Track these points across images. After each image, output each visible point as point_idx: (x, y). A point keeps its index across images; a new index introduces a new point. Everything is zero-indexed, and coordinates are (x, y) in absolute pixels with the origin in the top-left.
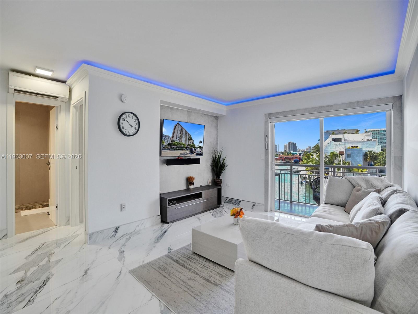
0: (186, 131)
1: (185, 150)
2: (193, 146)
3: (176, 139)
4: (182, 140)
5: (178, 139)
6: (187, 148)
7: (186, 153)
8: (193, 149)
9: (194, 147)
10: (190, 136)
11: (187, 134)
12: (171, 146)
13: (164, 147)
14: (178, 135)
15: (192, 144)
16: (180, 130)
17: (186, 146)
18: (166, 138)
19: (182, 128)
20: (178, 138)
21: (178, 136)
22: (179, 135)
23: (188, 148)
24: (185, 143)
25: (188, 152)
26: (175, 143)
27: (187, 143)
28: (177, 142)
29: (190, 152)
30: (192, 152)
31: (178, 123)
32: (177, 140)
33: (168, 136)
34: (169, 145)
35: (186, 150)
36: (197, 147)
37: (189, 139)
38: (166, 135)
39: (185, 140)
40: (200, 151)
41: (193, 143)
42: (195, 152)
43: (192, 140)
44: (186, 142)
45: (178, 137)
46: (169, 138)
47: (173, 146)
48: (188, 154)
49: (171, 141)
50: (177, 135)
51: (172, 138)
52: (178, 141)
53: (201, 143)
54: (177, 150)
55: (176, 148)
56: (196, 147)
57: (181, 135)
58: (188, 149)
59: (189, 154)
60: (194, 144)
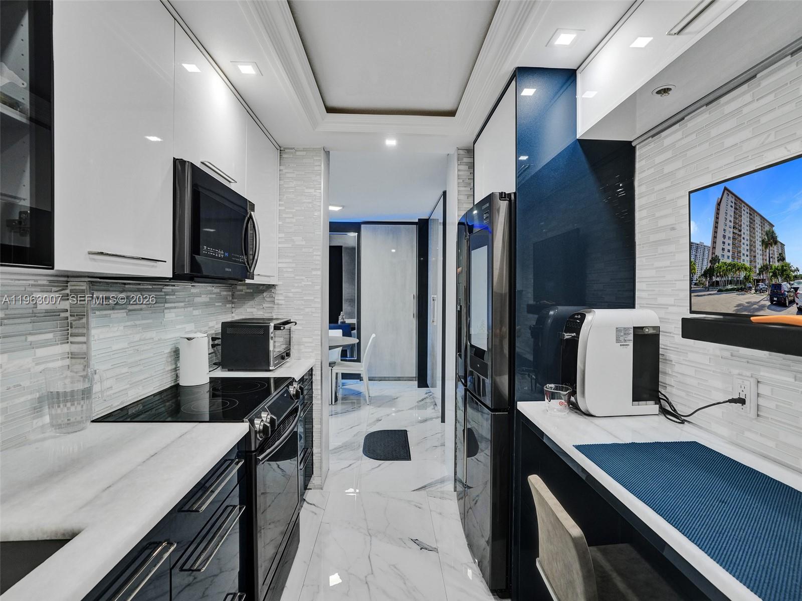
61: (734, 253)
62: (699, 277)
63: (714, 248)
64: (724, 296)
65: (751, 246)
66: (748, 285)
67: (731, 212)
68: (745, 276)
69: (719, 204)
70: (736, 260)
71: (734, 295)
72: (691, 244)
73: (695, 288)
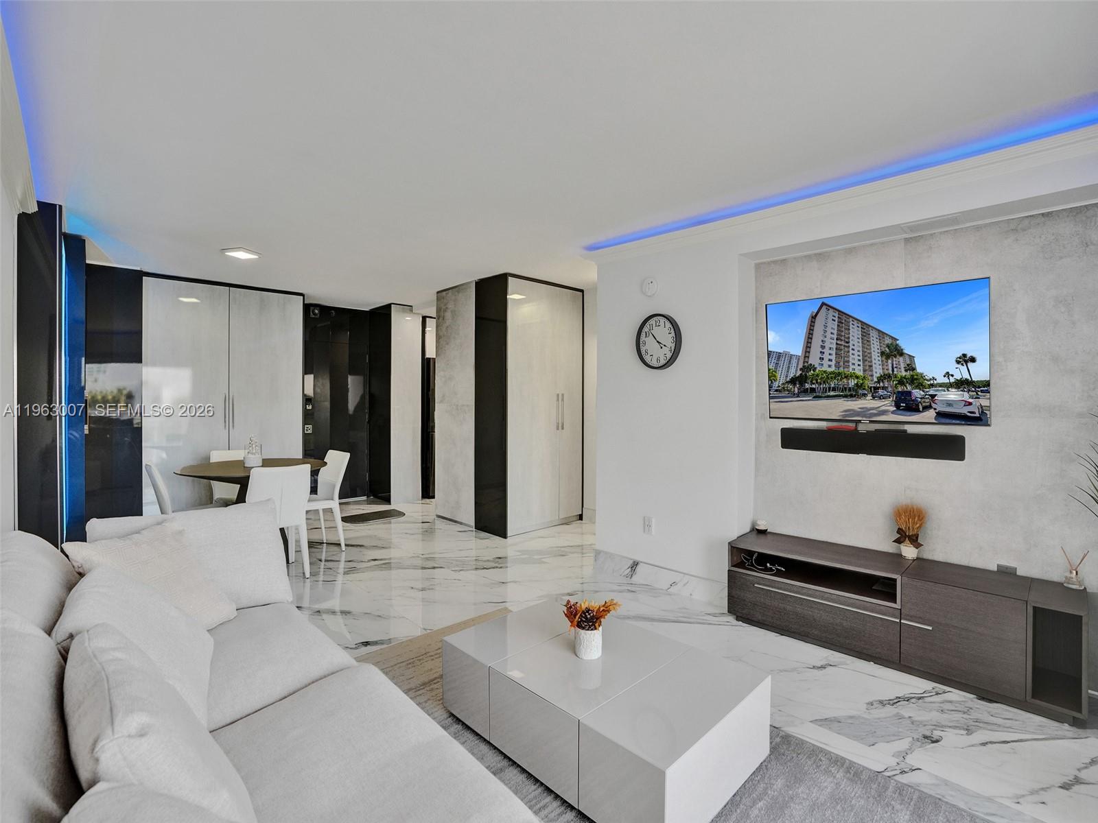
0: (865, 327)
1: (869, 397)
2: (917, 380)
3: (822, 359)
4: (848, 362)
5: (830, 360)
6: (876, 389)
7: (873, 409)
8: (917, 393)
9: (920, 386)
10: (888, 341)
11: (874, 334)
12: (802, 384)
13: (776, 391)
14: (827, 345)
15: (904, 373)
16: (836, 327)
17: (868, 383)
18: (781, 363)
19: (844, 319)
20: (829, 354)
21: (827, 348)
22: (831, 343)
23: (884, 388)
24: (864, 371)
25: (888, 405)
26: (817, 375)
27: (878, 371)
28: (825, 372)
29: (898, 406)
30: (906, 404)
31: (823, 304)
32: (826, 362)
33: (786, 354)
34: (793, 381)
35: (874, 397)
36: (941, 385)
37: (882, 353)
38: (782, 352)
39: (866, 358)
40: (970, 404)
41: (911, 368)
42: (930, 407)
43: (901, 354)
44: (868, 368)
45: (827, 351)
46: (794, 361)
47: (812, 383)
48: (884, 413)
49: (801, 369)
50: (823, 347)
51: (805, 357)
52: (830, 366)
53: (970, 365)
54: (829, 397)
55: (825, 390)
56: (932, 385)
57: (843, 343)
58: (881, 392)
59: (893, 412)
60: (919, 369)
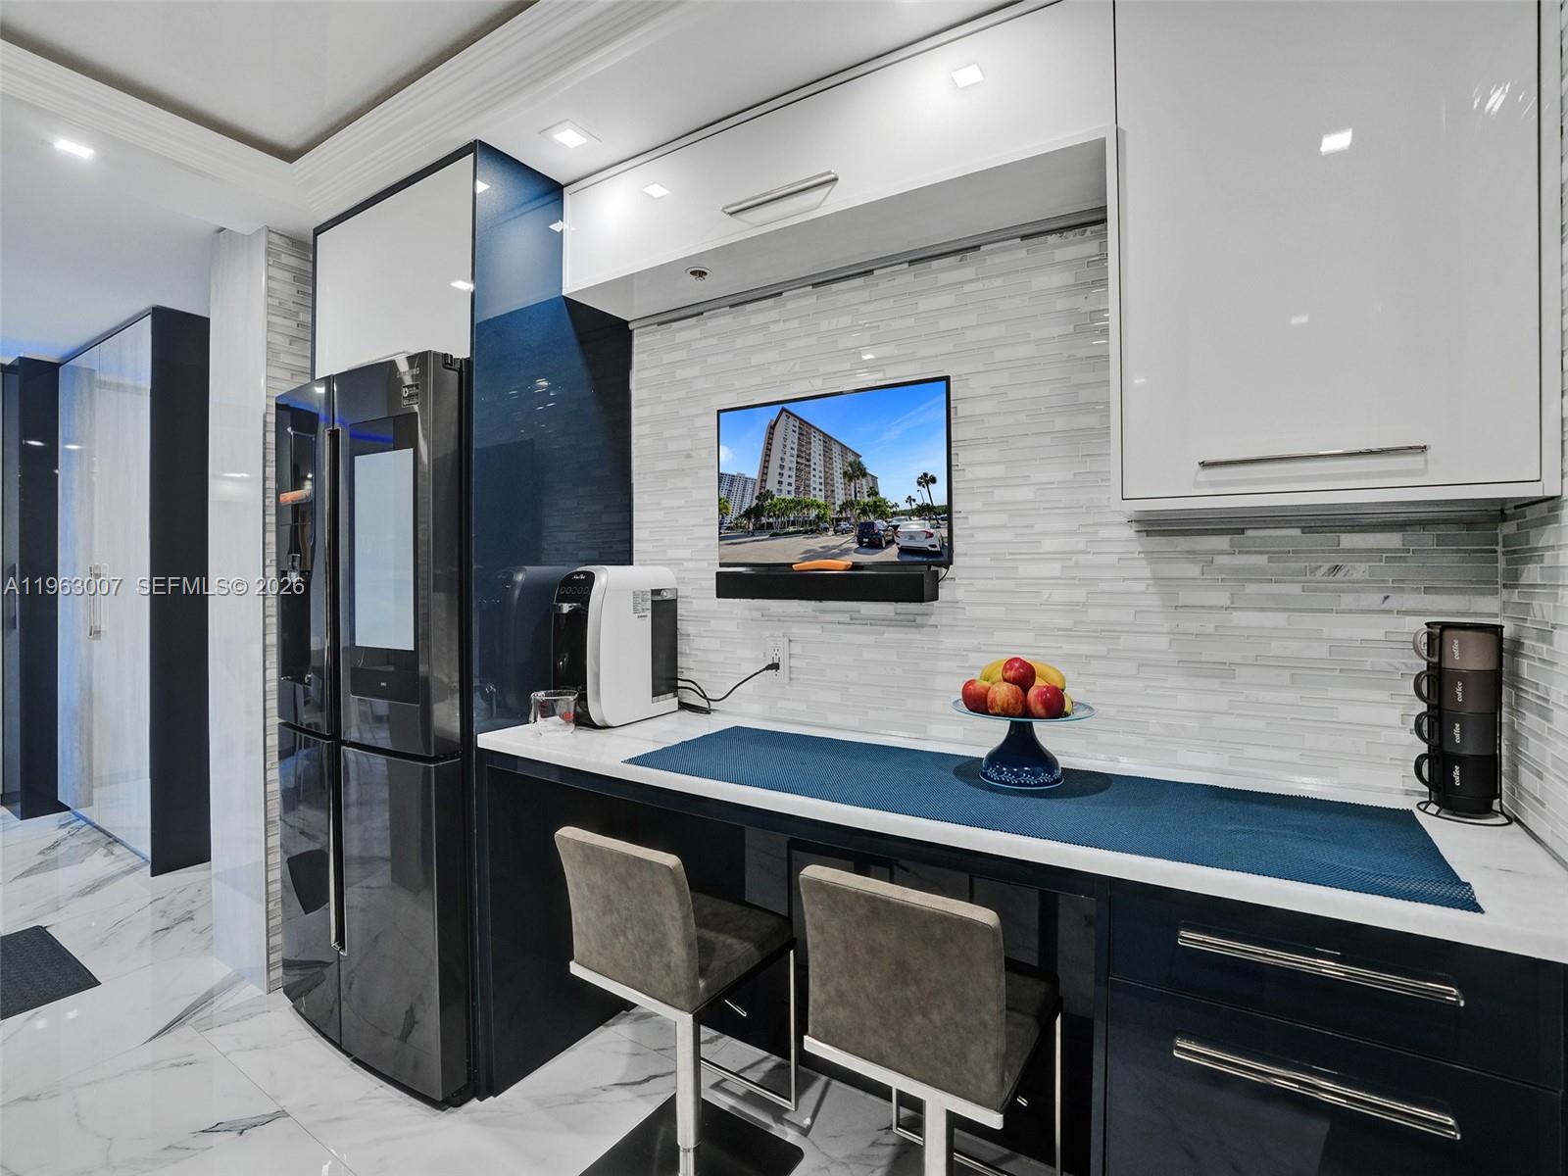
61: (797, 488)
62: (736, 519)
63: (763, 481)
64: (781, 541)
65: (826, 478)
66: (822, 525)
67: (793, 438)
68: (817, 516)
69: (773, 427)
70: (802, 495)
71: (800, 539)
72: (721, 477)
73: (729, 532)
